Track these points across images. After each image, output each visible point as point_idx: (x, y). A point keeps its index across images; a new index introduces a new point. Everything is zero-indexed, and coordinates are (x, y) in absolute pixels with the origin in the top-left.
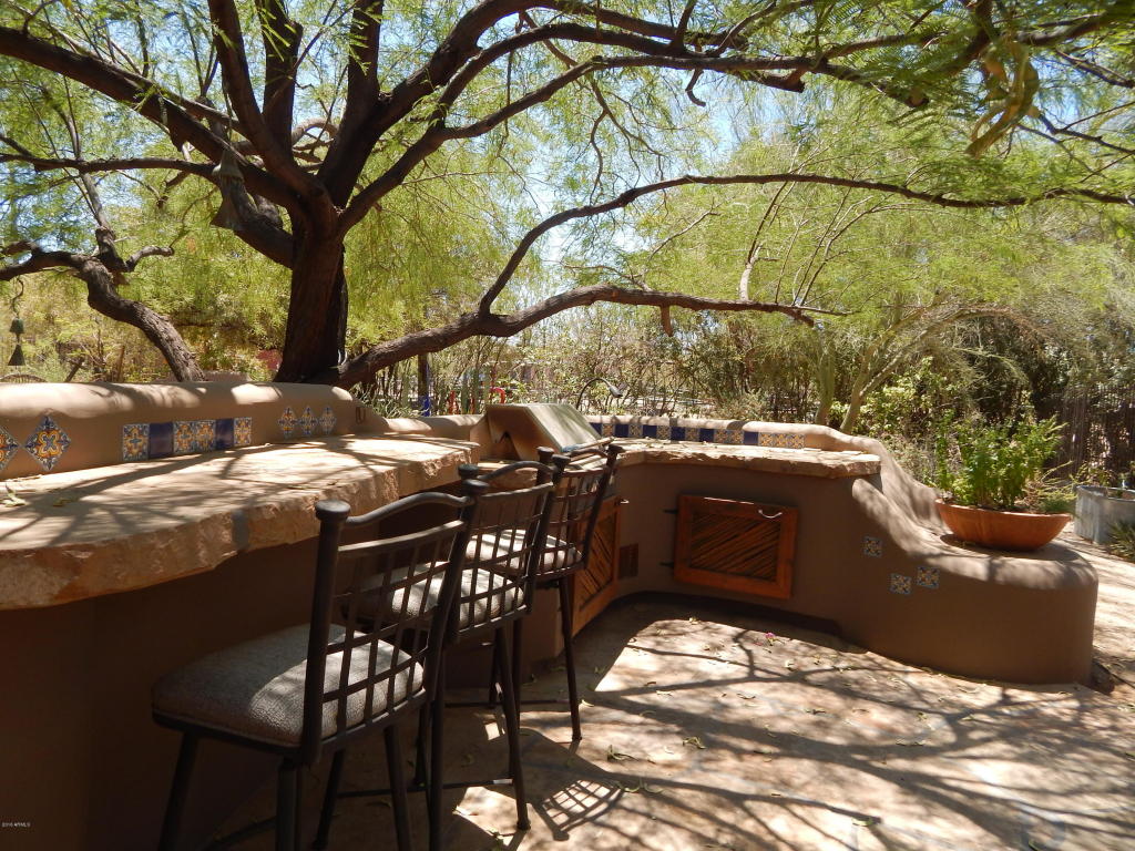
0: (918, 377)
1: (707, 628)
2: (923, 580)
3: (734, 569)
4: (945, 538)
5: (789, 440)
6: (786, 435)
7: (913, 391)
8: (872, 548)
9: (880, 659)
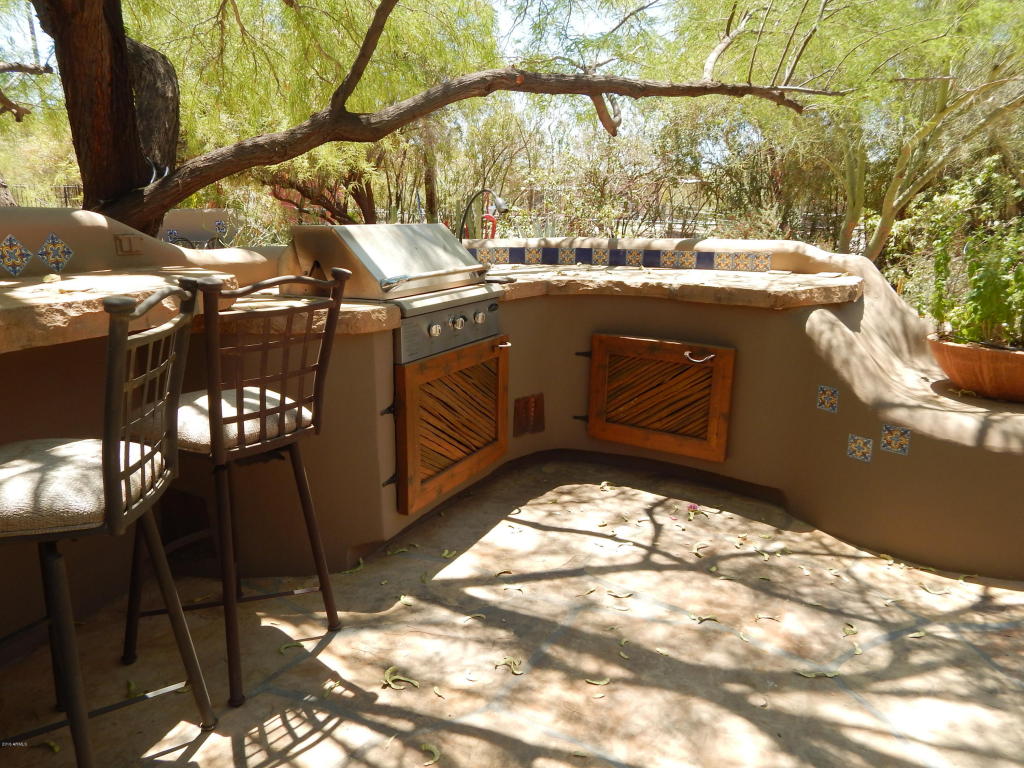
0: (978, 181)
1: (623, 493)
2: (889, 443)
3: (657, 425)
4: (936, 387)
5: (752, 262)
6: (748, 255)
7: (971, 199)
8: (827, 402)
9: (828, 539)
